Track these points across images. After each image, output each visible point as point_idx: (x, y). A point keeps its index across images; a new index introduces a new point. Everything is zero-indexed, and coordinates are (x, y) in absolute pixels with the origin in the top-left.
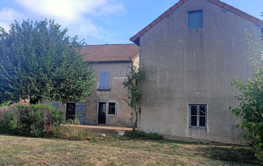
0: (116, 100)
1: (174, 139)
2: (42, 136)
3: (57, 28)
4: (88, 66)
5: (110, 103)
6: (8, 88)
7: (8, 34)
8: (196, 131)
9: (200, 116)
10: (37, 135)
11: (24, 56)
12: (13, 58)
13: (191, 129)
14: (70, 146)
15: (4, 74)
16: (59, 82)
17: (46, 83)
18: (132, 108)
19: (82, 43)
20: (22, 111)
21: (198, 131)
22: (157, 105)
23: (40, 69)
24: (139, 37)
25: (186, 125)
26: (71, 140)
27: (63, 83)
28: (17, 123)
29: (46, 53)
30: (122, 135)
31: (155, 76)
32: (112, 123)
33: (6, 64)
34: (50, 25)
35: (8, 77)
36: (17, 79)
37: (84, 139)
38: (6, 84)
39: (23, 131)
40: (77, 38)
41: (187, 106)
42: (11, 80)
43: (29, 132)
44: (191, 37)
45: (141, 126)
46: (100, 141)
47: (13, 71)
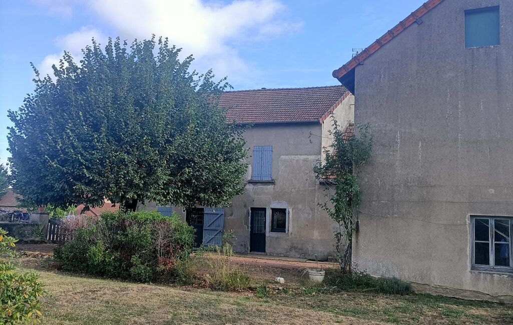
0: (286, 203)
1: (436, 292)
2: (155, 278)
3: (173, 54)
4: (235, 132)
5: (273, 209)
6: (80, 178)
7: (80, 68)
8: (489, 277)
9: (496, 242)
10: (144, 277)
11: (114, 112)
12: (91, 115)
13: (477, 272)
14: (224, 306)
15: (74, 147)
16: (179, 164)
17: (155, 166)
18: (339, 222)
19: (222, 85)
20: (111, 225)
21: (492, 277)
22: (396, 217)
23: (145, 138)
24: (354, 68)
25: (466, 263)
26: (215, 289)
27: (188, 167)
28: (103, 252)
29: (155, 107)
30: (319, 280)
31: (391, 153)
32: (279, 250)
33: (77, 129)
34: (160, 49)
35: (82, 155)
36: (98, 159)
37: (244, 289)
38: (78, 169)
39: (115, 267)
40: (211, 75)
41: (467, 220)
42: (86, 161)
43: (127, 270)
44: (472, 66)
45: (360, 262)
46: (278, 293)
47: (91, 141)
